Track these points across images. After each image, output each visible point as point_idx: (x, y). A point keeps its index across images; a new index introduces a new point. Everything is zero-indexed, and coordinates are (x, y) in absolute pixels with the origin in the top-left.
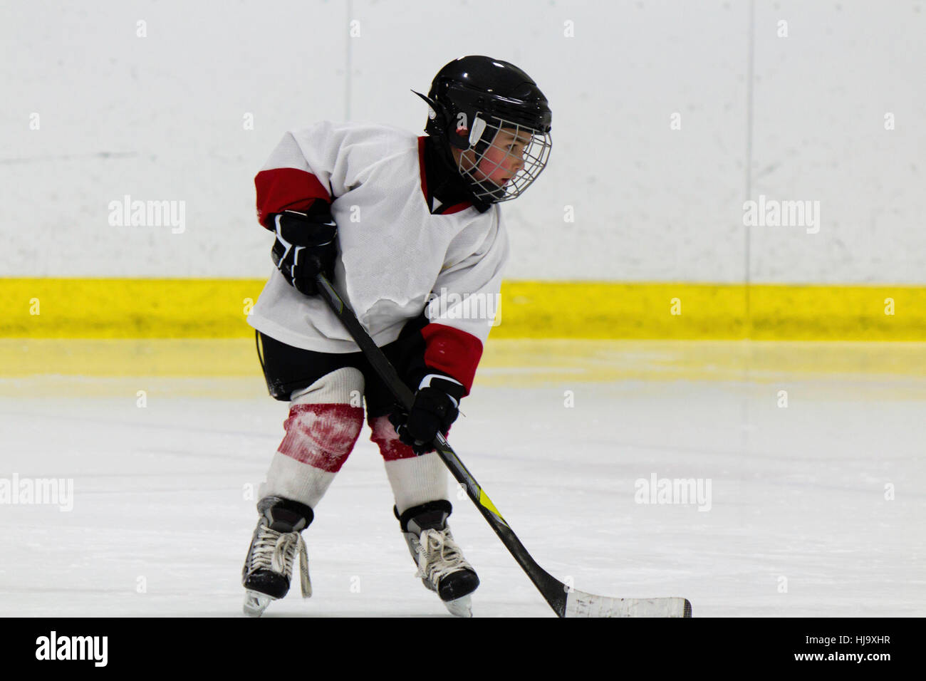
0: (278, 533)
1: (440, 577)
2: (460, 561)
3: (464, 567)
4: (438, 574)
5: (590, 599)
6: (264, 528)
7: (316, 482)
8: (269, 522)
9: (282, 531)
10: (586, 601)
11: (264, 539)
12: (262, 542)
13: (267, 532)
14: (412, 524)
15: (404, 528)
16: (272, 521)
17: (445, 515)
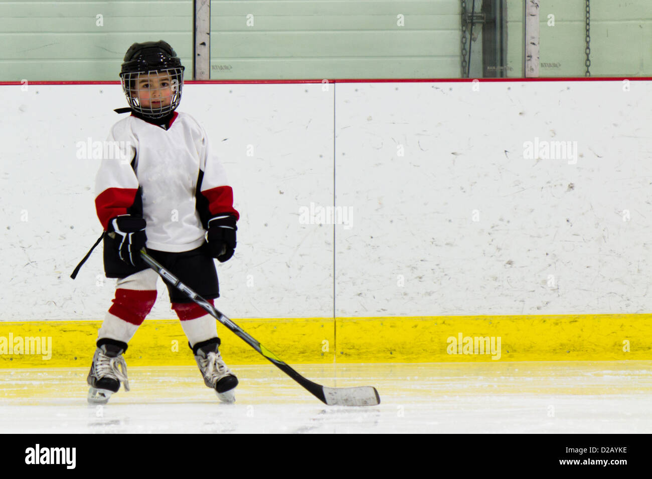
0: (108, 358)
1: (217, 380)
2: (226, 371)
3: (230, 374)
4: (216, 378)
5: (334, 391)
6: (101, 354)
7: (128, 331)
8: (103, 351)
9: (112, 356)
10: (333, 392)
11: (102, 361)
12: (101, 363)
13: (103, 357)
14: (200, 351)
15: (195, 353)
16: (105, 351)
17: (218, 345)
